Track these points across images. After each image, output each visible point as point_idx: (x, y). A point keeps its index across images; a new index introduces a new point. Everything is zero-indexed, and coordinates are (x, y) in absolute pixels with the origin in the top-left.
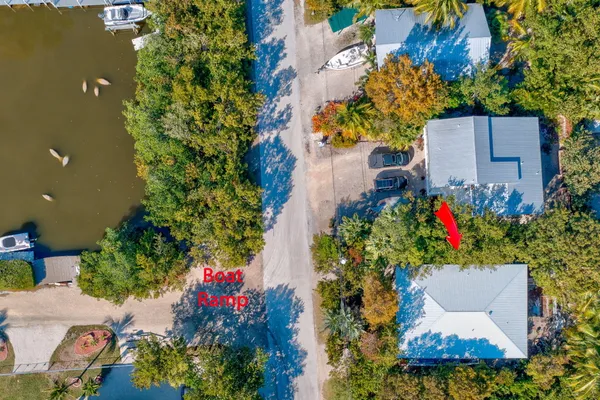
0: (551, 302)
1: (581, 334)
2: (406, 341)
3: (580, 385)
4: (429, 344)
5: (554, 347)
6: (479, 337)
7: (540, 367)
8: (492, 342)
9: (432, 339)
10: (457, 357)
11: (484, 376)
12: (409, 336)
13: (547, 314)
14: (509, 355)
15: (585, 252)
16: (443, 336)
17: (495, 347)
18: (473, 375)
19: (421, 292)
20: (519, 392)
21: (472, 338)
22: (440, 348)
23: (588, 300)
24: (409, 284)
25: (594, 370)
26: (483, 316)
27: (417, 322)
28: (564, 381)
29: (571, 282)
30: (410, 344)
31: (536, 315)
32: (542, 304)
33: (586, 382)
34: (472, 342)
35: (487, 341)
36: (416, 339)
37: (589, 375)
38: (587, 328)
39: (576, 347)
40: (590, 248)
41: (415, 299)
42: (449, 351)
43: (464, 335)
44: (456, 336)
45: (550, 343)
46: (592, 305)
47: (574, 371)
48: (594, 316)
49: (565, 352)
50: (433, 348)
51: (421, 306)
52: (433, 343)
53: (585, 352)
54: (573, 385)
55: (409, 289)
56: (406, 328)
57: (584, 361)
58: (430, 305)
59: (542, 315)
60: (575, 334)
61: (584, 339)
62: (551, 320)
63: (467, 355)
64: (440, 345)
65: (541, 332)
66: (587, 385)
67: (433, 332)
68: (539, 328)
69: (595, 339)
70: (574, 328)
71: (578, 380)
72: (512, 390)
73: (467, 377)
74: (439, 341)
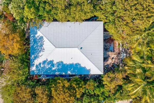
0: (119, 44)
1: (134, 61)
2: (35, 65)
3: (133, 90)
4: (47, 67)
5: (121, 68)
6: (75, 62)
7: (109, 79)
8: (83, 65)
9: (48, 64)
10: (64, 74)
11: (74, 85)
12: (36, 62)
13: (117, 51)
14: (92, 73)
15: (133, 8)
16: (55, 62)
17: (84, 68)
18: (67, 84)
19: (41, 38)
20: (99, 93)
21: (71, 63)
22: (54, 69)
23: (137, 41)
24: (36, 33)
25: (140, 82)
26: (77, 50)
27: (40, 54)
28: (125, 87)
29: (127, 29)
30: (37, 66)
31: (112, 51)
32: (114, 45)
33: (136, 88)
34: (71, 65)
35: (80, 65)
36: (40, 64)
37: (137, 84)
38: (137, 57)
39: (131, 68)
40: (137, 6)
41: (39, 42)
42: (59, 70)
43: (67, 62)
44: (62, 62)
45: (118, 66)
46: (139, 44)
47: (130, 82)
48: (141, 51)
49: (125, 71)
50: (50, 69)
51: (42, 45)
52: (49, 66)
53: (135, 71)
54: (129, 89)
55: (36, 36)
56: (36, 58)
57: (135, 76)
58: (47, 44)
59: (114, 51)
60: (130, 61)
61: (135, 63)
62: (119, 54)
63: (69, 72)
64: (54, 67)
65: (114, 60)
66: (137, 89)
67: (49, 60)
68: (113, 58)
69: (141, 63)
70: (130, 58)
71: (132, 87)
72: (95, 92)
73: (64, 86)
74: (53, 65)
